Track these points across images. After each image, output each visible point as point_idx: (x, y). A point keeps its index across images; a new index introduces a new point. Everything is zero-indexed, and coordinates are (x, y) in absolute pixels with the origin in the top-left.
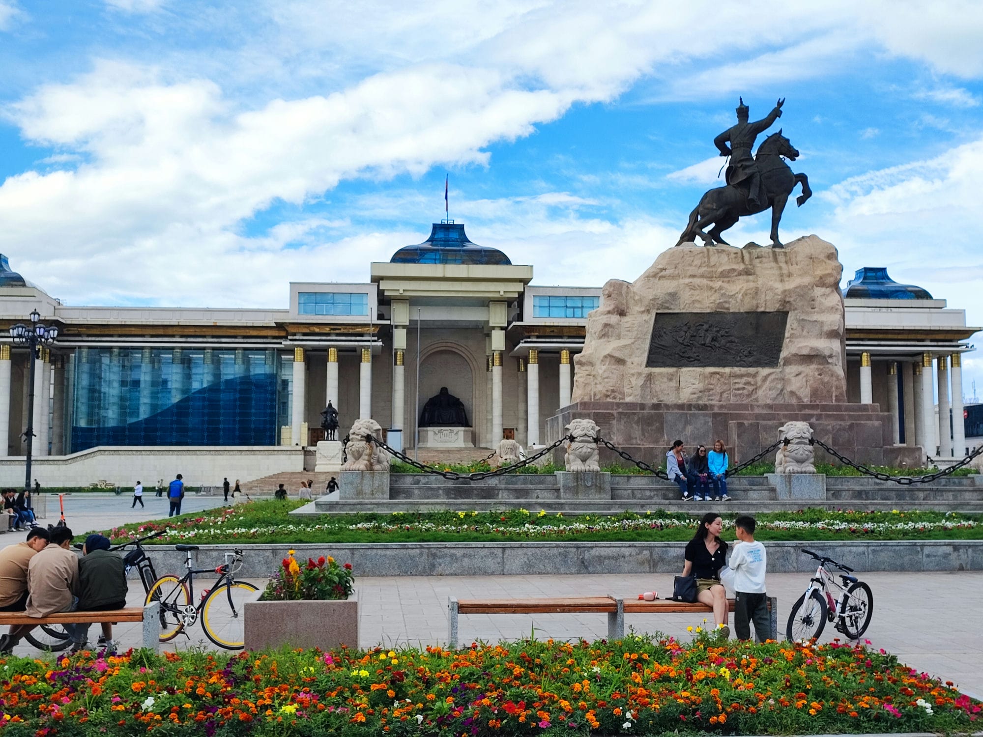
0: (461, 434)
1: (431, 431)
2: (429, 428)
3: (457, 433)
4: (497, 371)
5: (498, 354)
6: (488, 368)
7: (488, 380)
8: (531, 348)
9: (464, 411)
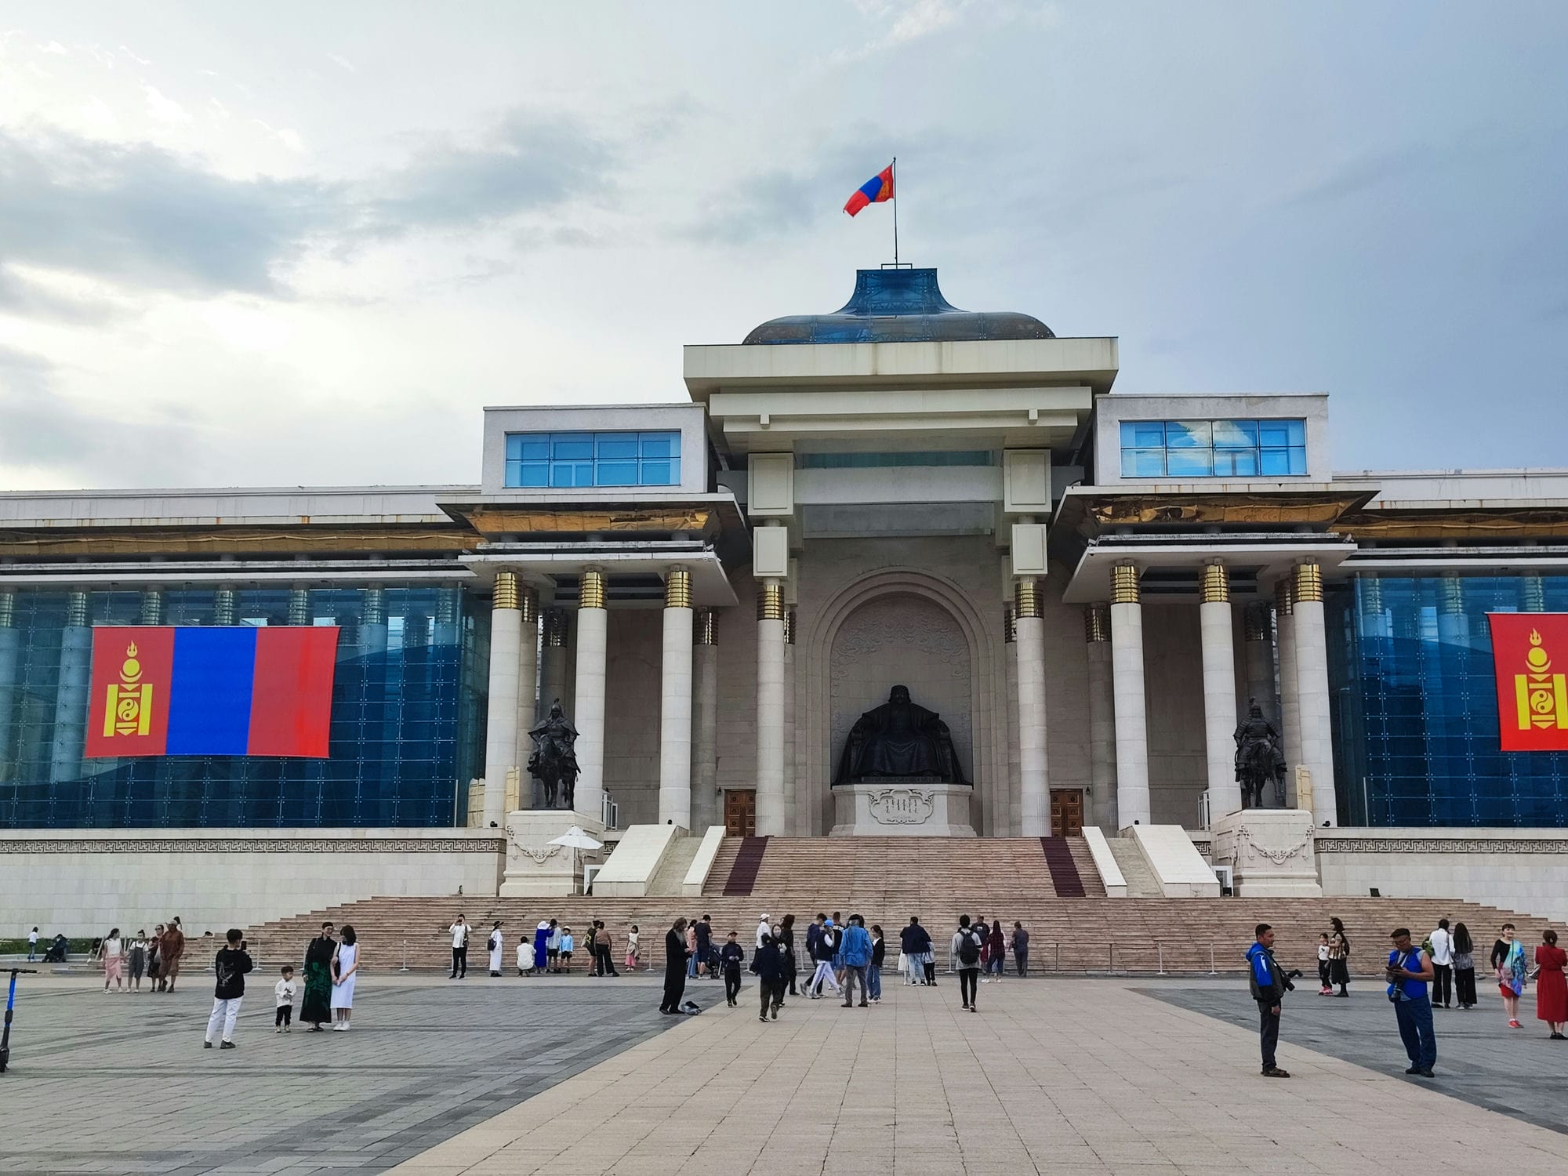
0: (941, 802)
1: (863, 794)
2: (857, 787)
3: (929, 801)
4: (1028, 630)
5: (1028, 586)
6: (1009, 634)
7: (1009, 665)
8: (1114, 562)
9: (951, 746)
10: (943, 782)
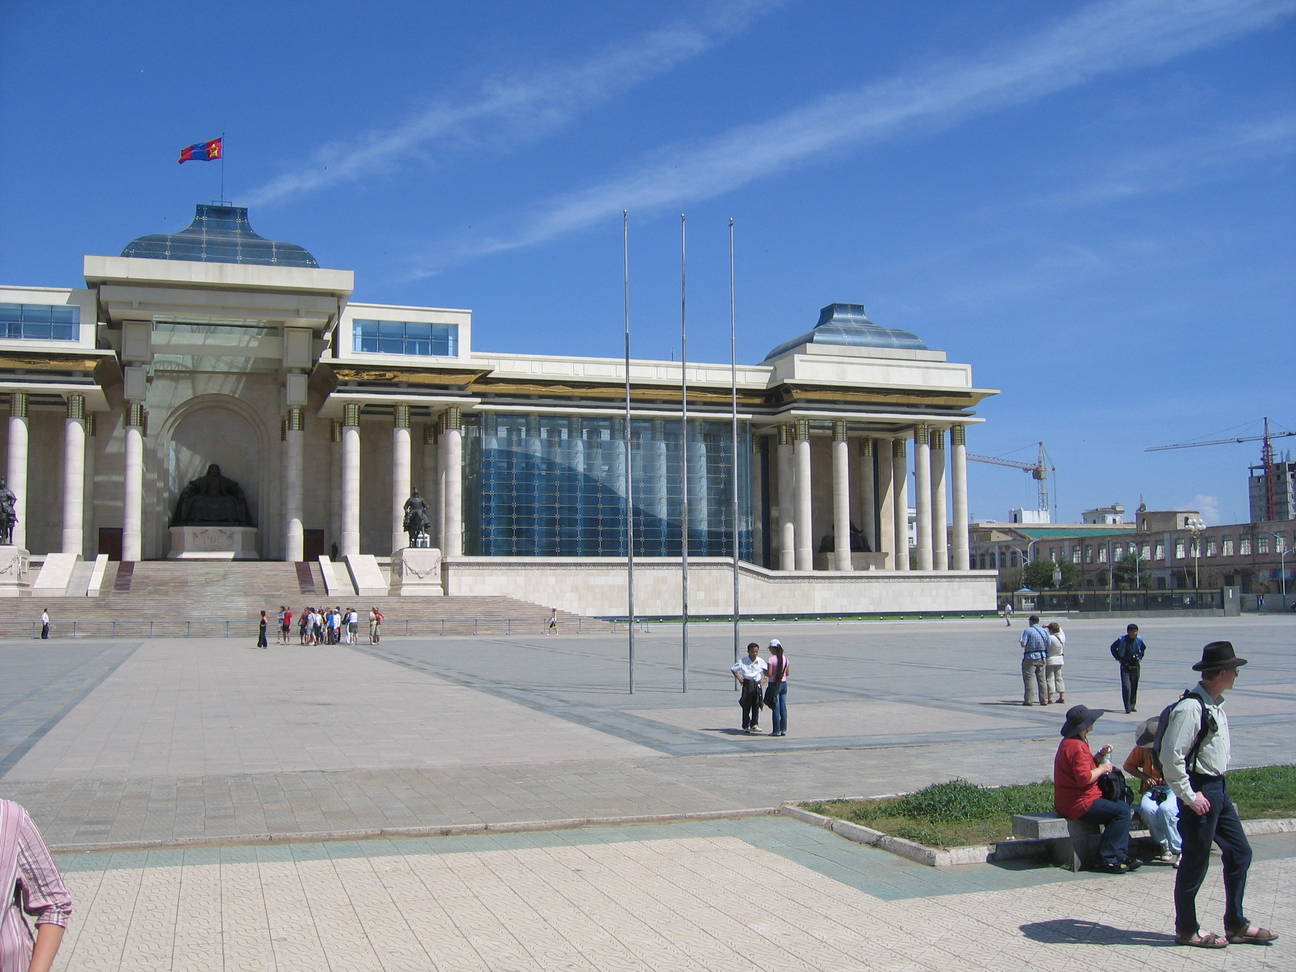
0: (237, 537)
2: (185, 528)
3: (231, 537)
4: (296, 438)
5: (296, 412)
6: (283, 438)
7: (282, 455)
8: (349, 402)
9: (246, 503)
10: (240, 525)
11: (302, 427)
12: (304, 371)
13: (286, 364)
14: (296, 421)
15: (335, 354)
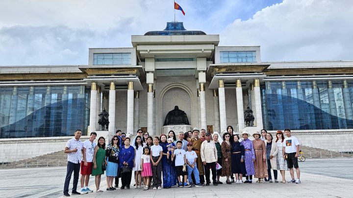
3: (183, 128)
4: (202, 93)
5: (202, 85)
6: (198, 95)
7: (198, 101)
8: (219, 79)
9: (187, 117)
11: (204, 90)
12: (204, 71)
13: (198, 69)
14: (202, 89)
15: (214, 63)
